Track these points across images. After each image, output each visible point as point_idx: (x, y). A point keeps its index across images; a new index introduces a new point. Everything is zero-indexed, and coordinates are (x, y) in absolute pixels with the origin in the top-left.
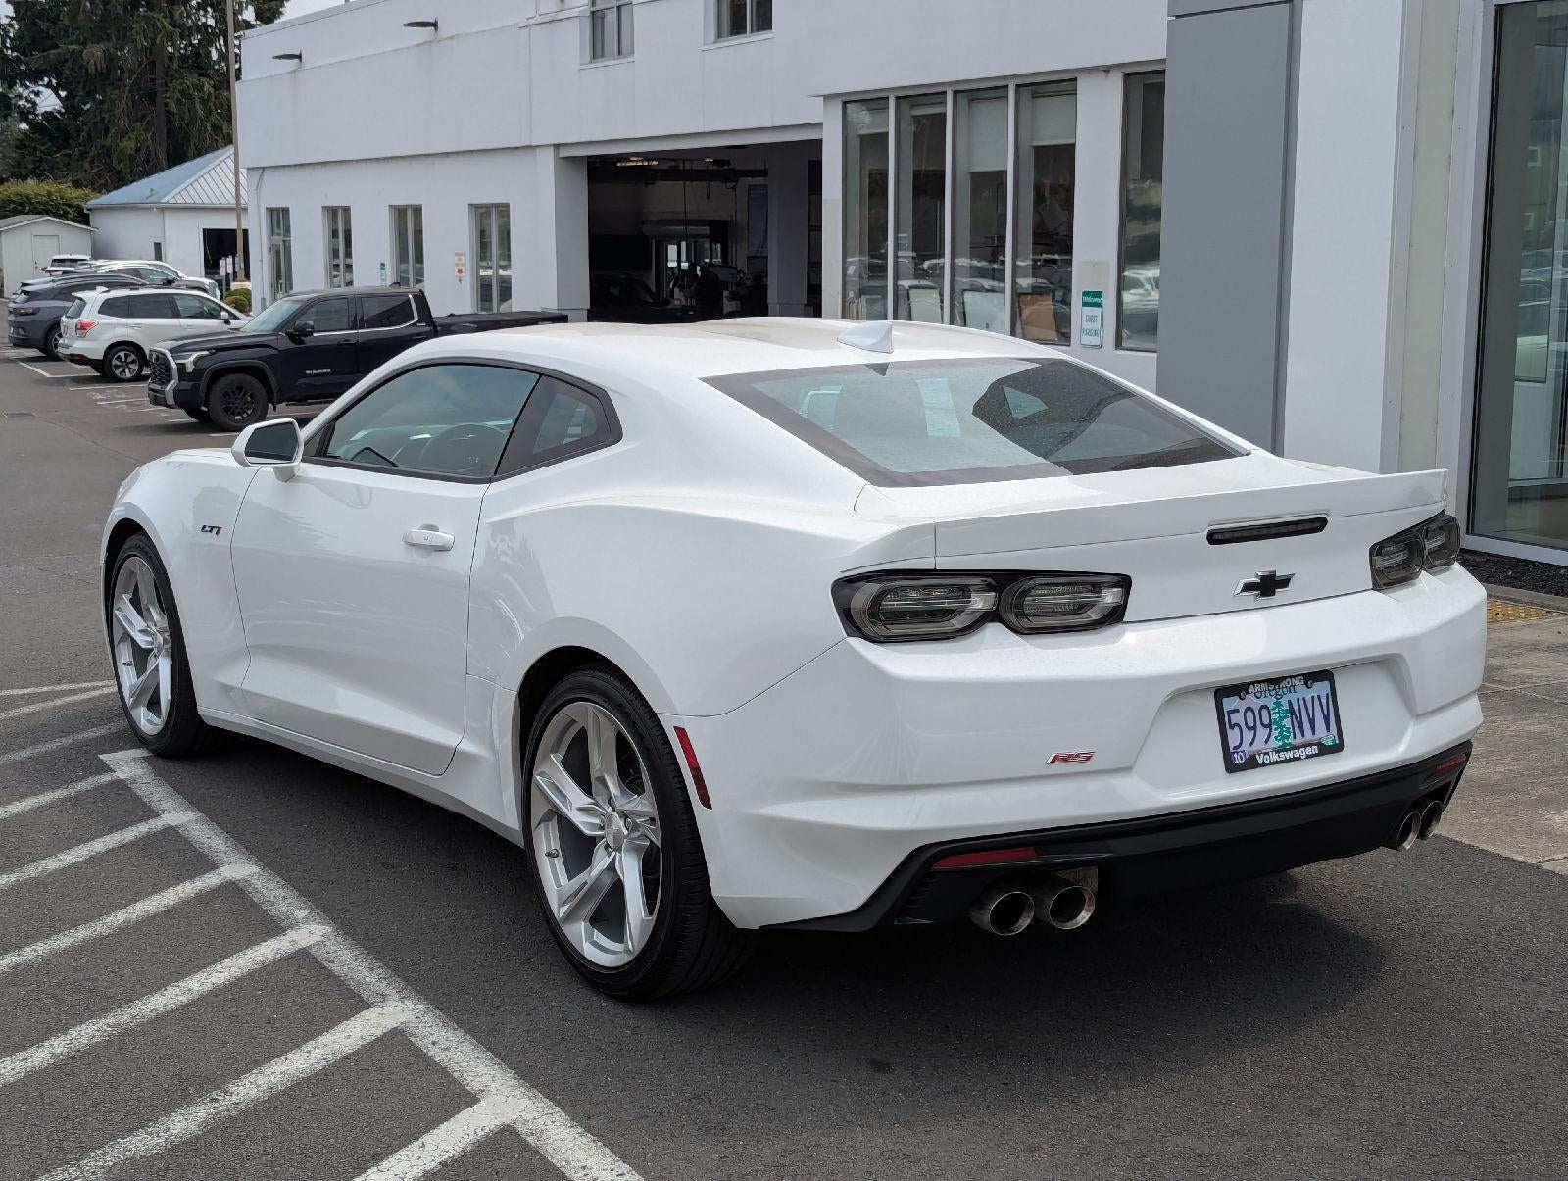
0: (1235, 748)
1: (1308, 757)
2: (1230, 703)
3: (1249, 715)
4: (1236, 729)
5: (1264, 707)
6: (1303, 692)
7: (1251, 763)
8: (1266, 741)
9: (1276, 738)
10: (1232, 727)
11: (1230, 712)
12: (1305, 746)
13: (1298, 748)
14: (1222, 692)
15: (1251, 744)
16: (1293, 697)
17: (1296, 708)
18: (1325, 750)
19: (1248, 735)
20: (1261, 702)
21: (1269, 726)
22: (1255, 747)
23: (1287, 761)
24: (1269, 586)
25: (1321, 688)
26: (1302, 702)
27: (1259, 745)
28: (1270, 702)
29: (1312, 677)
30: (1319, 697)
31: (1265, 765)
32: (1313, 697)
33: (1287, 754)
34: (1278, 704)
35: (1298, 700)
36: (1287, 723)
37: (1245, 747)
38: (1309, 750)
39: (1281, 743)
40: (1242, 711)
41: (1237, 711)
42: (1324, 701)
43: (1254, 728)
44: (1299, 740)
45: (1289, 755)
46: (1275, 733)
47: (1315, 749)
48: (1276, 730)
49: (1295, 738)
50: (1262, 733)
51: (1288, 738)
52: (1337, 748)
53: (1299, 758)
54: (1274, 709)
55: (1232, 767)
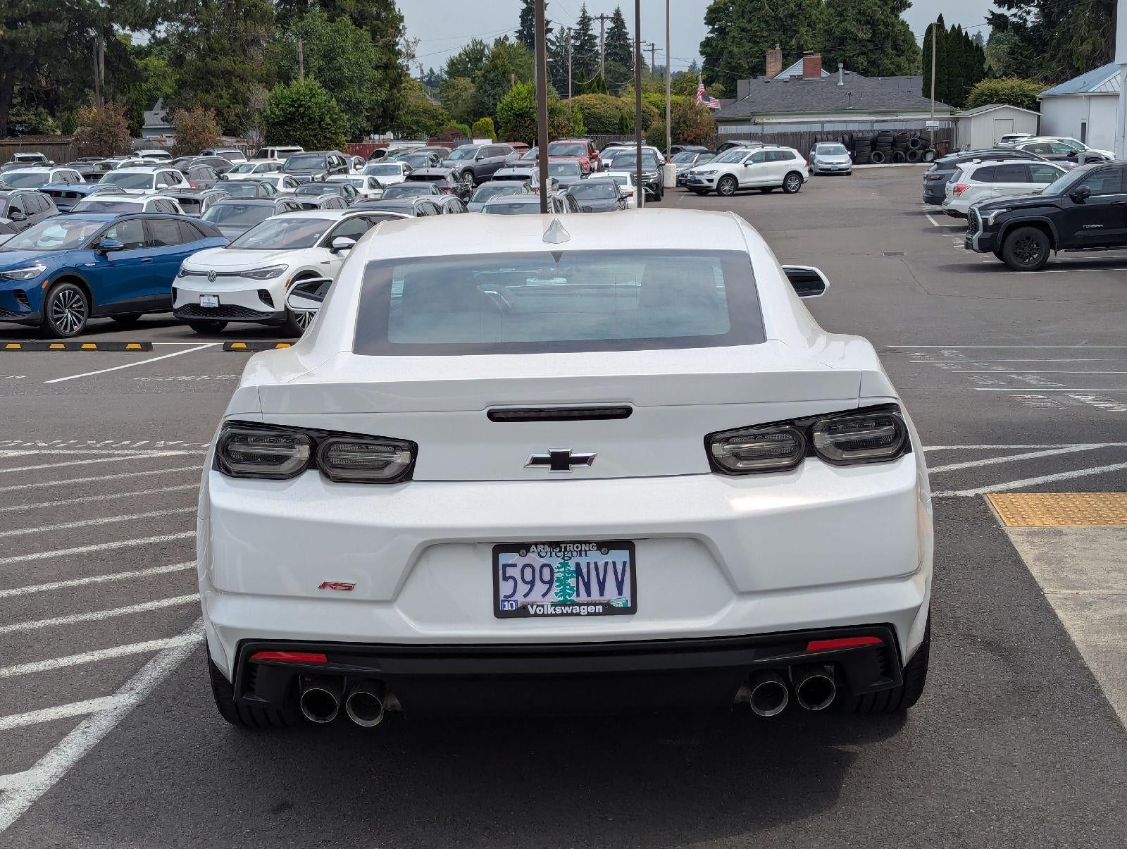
0: (505, 596)
1: (589, 614)
2: (505, 558)
3: (528, 570)
4: (511, 583)
5: (544, 566)
6: (595, 556)
7: (522, 612)
8: (544, 596)
9: (556, 594)
10: (506, 579)
11: (505, 565)
12: (588, 604)
13: (580, 605)
14: (501, 547)
15: (525, 596)
16: (583, 561)
17: (584, 571)
18: (609, 610)
19: (523, 588)
20: (544, 561)
21: (549, 583)
22: (529, 599)
23: (562, 615)
24: (560, 462)
25: (621, 556)
26: (592, 566)
27: (536, 596)
28: (555, 562)
29: (606, 545)
30: (614, 563)
31: (536, 615)
32: (606, 562)
33: (566, 608)
34: (564, 565)
35: (588, 564)
36: (572, 582)
37: (519, 597)
38: (591, 609)
39: (561, 599)
40: (519, 568)
41: (514, 565)
42: (619, 567)
43: (532, 583)
44: (583, 597)
45: (567, 610)
46: (556, 589)
47: (599, 609)
48: (557, 586)
49: (578, 595)
50: (540, 588)
51: (570, 595)
52: (631, 610)
53: (578, 614)
54: (558, 568)
55: (500, 613)
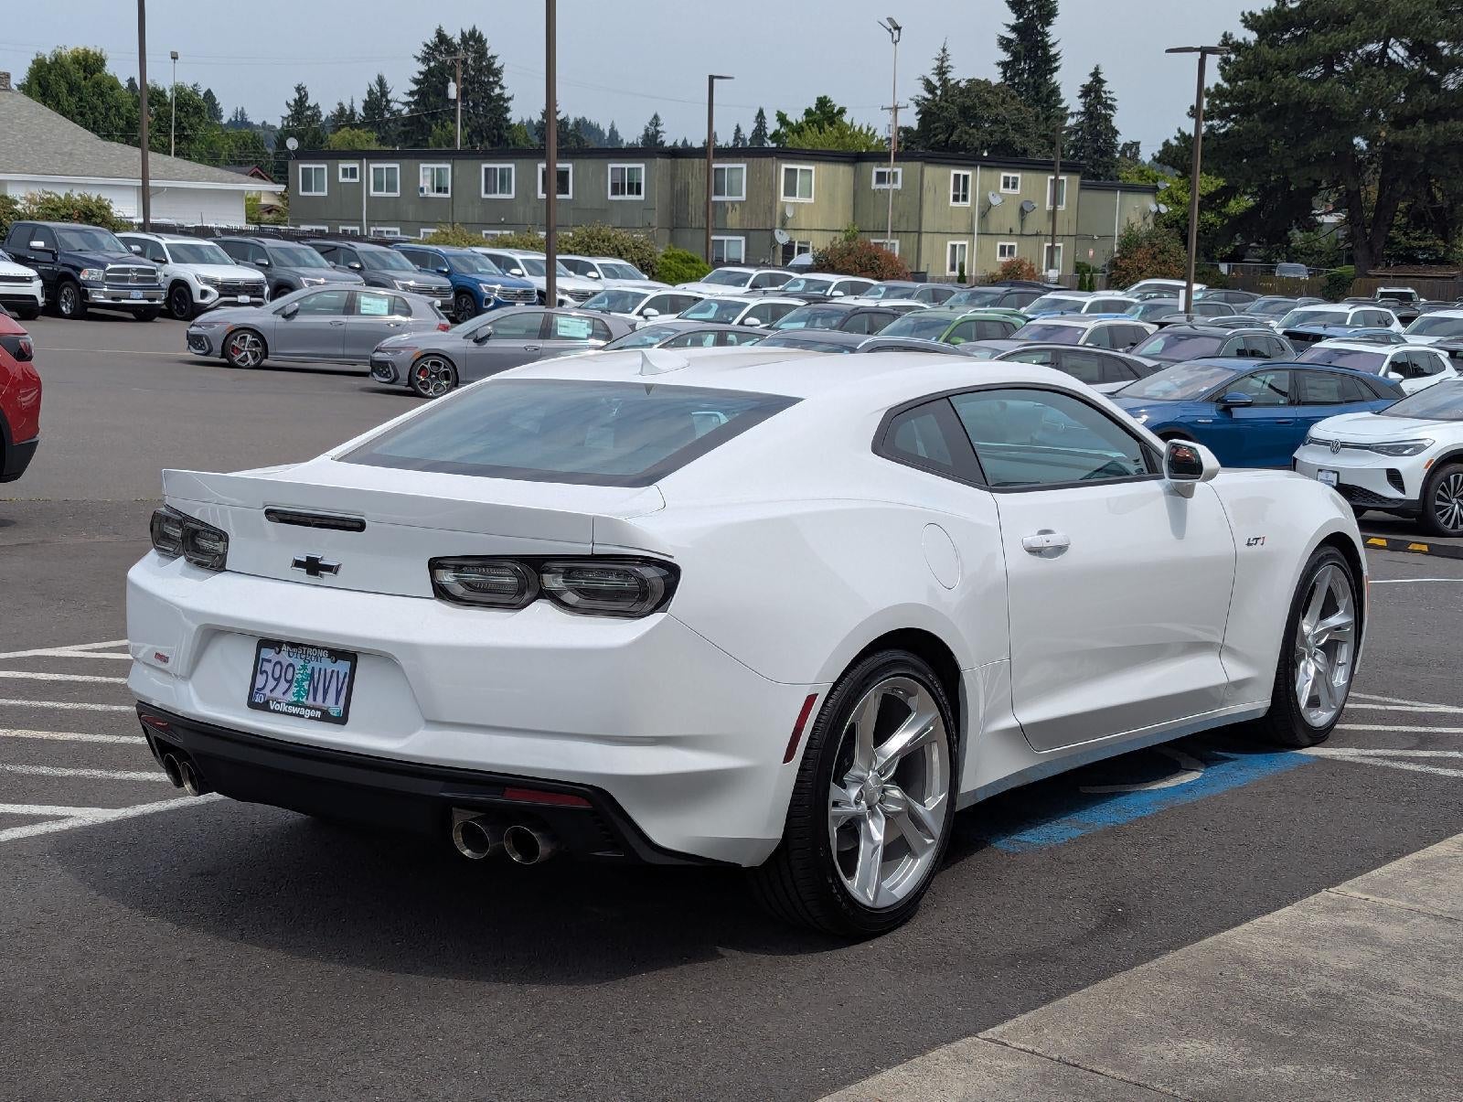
0: (258, 689)
1: (310, 718)
2: (268, 653)
3: (278, 667)
4: (265, 675)
5: (291, 665)
6: (327, 664)
7: (265, 707)
8: (283, 693)
9: (294, 694)
10: (262, 672)
11: (264, 660)
12: (311, 708)
13: (306, 707)
14: (266, 643)
15: (271, 691)
16: (317, 665)
17: (316, 676)
18: (326, 717)
19: (272, 683)
20: (291, 660)
21: (290, 682)
22: (275, 694)
23: (292, 714)
24: (313, 567)
25: (343, 667)
26: (322, 672)
27: (278, 694)
28: (299, 663)
29: (337, 654)
30: (338, 673)
31: (274, 711)
32: (333, 671)
33: (296, 710)
34: (304, 667)
35: (320, 670)
36: (306, 684)
37: (267, 691)
38: (312, 713)
39: (295, 699)
40: (273, 663)
41: (269, 661)
42: (341, 677)
43: (278, 680)
44: (310, 702)
45: (295, 710)
46: (294, 689)
47: (318, 714)
48: (295, 687)
49: (307, 698)
50: (283, 685)
51: (303, 697)
52: (342, 720)
53: (302, 716)
54: (300, 670)
55: (252, 705)
